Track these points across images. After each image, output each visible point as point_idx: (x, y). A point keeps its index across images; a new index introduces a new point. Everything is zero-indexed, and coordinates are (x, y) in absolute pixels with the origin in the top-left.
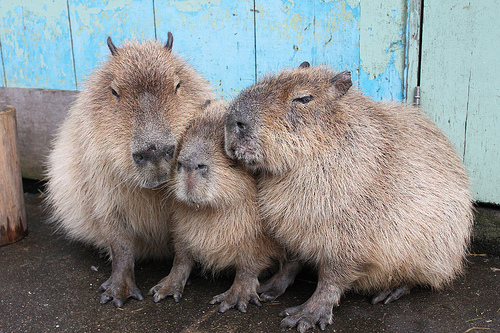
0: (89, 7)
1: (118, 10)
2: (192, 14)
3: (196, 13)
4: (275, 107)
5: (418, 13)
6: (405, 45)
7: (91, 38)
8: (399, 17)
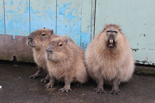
0: (11, 13)
1: (20, 14)
2: (40, 17)
3: (41, 17)
4: (38, 36)
5: (94, 20)
6: (91, 27)
7: (11, 21)
8: (90, 20)
